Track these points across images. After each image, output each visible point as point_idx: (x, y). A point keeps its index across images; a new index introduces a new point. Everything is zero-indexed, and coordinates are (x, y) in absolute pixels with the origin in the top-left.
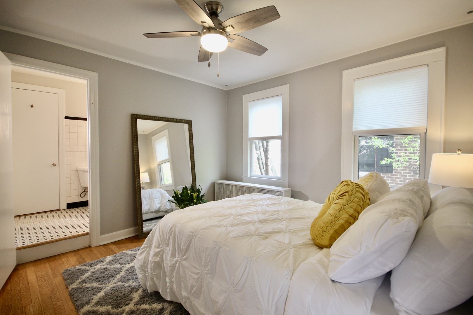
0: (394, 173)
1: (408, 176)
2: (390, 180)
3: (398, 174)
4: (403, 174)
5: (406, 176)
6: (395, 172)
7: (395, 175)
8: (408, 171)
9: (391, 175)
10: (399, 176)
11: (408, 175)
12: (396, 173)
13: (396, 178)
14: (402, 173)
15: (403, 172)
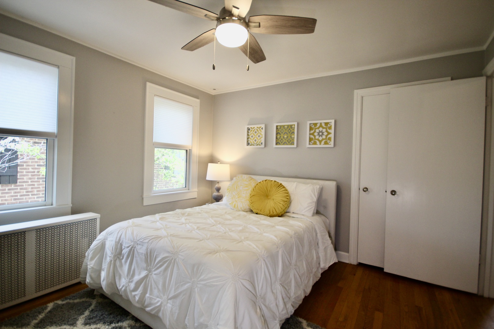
0: (18, 184)
1: (36, 185)
2: (13, 193)
3: (24, 184)
4: (30, 183)
5: (34, 185)
6: (20, 182)
7: (19, 186)
8: (36, 180)
9: (14, 186)
10: (25, 187)
11: (36, 183)
12: (22, 183)
13: (21, 189)
14: (28, 182)
15: (30, 181)
